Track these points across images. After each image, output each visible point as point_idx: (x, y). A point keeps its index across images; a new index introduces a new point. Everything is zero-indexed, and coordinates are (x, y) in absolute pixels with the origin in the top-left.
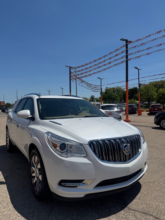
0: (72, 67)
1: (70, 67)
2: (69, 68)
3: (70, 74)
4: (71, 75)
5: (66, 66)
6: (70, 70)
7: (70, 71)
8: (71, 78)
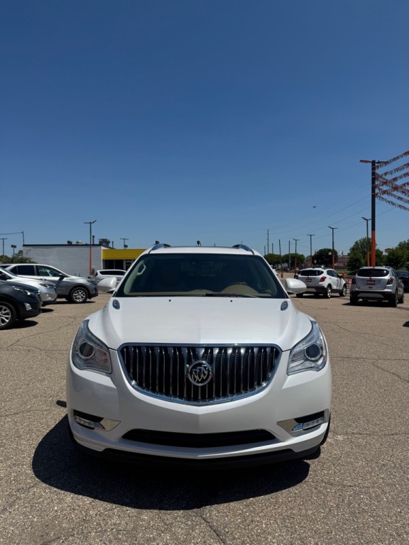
0: (379, 162)
1: (373, 162)
2: (370, 164)
3: (373, 180)
4: (376, 183)
5: (361, 161)
6: (373, 169)
7: (373, 174)
8: (377, 191)
